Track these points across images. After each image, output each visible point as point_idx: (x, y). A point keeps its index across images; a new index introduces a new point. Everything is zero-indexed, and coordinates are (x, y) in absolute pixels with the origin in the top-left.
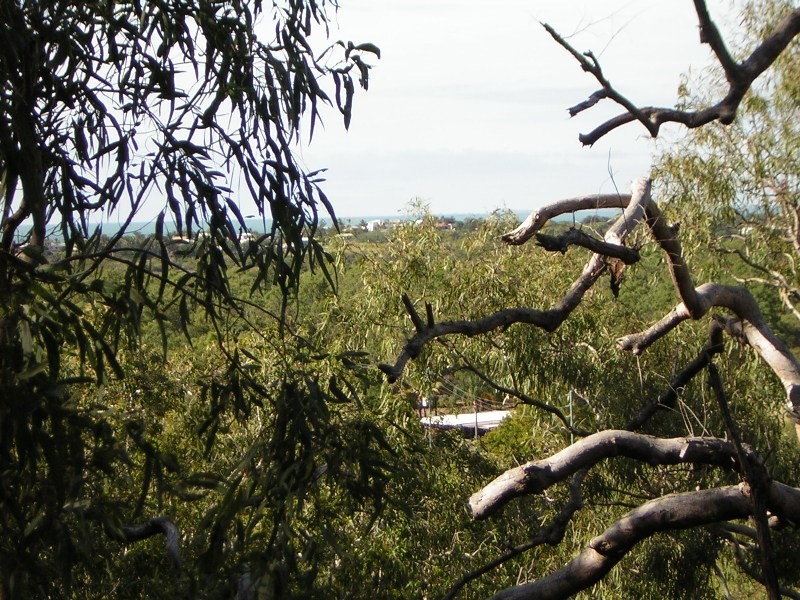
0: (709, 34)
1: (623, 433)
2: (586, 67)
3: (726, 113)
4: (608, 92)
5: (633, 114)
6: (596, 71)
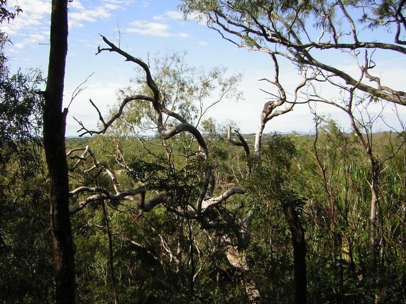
0: (101, 118)
1: (85, 187)
2: (80, 124)
3: (104, 131)
4: (84, 128)
5: (88, 132)
6: (82, 125)
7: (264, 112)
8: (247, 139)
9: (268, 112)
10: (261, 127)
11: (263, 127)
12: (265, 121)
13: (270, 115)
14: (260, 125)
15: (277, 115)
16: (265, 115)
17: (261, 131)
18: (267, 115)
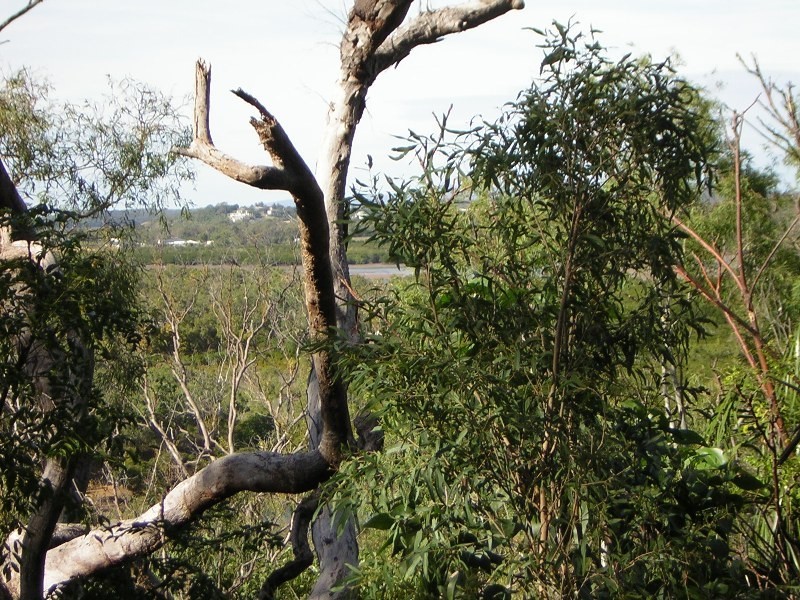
7: (358, 15)
8: (186, 235)
9: (384, 14)
10: (342, 109)
11: (357, 106)
12: (366, 69)
13: (396, 37)
14: (340, 95)
15: (434, 37)
16: (364, 33)
17: (343, 129)
18: (378, 37)
